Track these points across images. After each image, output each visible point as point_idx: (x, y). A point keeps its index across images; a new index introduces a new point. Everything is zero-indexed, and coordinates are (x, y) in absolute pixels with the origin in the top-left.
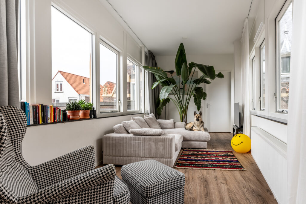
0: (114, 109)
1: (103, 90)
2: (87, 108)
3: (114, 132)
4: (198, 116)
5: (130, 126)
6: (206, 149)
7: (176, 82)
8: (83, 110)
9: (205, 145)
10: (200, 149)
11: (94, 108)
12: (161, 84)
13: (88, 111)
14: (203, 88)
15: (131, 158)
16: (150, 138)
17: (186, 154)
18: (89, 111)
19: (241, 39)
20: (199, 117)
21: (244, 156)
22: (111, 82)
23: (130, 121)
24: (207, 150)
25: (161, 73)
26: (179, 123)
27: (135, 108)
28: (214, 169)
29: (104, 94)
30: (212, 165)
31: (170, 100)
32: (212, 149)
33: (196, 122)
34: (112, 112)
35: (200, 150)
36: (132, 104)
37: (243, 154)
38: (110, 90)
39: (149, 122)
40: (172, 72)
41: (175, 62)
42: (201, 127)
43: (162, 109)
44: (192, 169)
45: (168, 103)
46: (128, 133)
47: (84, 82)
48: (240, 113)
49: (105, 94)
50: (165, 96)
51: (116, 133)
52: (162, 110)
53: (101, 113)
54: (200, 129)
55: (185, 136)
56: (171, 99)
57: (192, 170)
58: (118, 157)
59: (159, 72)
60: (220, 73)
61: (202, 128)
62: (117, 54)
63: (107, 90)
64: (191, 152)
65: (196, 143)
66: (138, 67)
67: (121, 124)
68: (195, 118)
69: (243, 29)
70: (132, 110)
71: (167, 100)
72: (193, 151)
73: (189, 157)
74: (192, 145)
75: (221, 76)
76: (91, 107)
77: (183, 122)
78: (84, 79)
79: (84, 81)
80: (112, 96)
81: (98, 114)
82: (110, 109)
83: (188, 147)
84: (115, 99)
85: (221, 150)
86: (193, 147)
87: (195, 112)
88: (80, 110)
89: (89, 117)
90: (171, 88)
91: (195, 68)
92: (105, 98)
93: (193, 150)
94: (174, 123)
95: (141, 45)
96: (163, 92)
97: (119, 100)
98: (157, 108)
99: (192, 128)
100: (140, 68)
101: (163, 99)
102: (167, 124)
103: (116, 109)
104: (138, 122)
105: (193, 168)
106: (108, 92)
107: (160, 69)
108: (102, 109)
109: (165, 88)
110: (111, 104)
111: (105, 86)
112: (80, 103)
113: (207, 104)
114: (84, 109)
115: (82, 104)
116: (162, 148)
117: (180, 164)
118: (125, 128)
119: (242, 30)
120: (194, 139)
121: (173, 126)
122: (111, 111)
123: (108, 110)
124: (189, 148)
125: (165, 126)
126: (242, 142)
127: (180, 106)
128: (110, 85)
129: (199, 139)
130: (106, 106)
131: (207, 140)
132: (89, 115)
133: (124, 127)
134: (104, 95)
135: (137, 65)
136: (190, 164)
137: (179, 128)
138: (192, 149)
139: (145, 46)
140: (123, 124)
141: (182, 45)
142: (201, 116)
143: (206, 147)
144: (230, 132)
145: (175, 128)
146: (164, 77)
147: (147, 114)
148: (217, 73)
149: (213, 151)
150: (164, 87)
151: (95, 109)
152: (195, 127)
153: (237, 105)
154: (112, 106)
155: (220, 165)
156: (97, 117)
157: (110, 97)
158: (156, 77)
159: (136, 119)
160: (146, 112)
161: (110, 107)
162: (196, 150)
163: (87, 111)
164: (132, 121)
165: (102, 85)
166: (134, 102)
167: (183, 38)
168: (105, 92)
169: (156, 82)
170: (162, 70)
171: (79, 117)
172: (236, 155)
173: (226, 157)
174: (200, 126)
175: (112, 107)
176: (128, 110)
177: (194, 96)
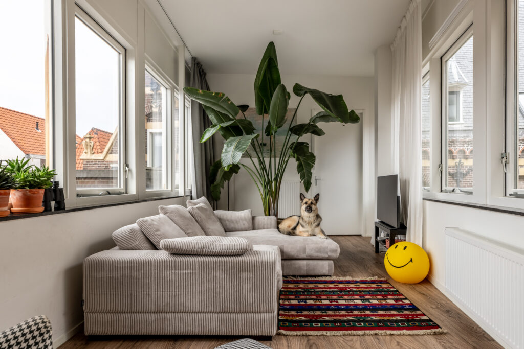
0: (112, 186)
1: (84, 146)
2: (35, 182)
3: (115, 245)
4: (310, 201)
5: (157, 230)
6: (330, 276)
7: (254, 129)
8: (22, 187)
9: (328, 267)
10: (319, 276)
11: (57, 184)
12: (221, 133)
13: (38, 192)
14: (308, 142)
15: (162, 315)
16: (217, 262)
17: (291, 293)
18: (42, 191)
19: (392, 44)
20: (312, 203)
21: (420, 293)
22: (101, 131)
23: (156, 217)
24: (334, 278)
25: (225, 107)
26: (262, 219)
27: (161, 185)
28: (376, 334)
29: (86, 153)
30: (364, 321)
31: (239, 168)
32: (344, 276)
33: (305, 214)
34: (109, 193)
35: (317, 279)
36: (155, 176)
37: (414, 286)
38: (99, 147)
39: (200, 217)
40: (244, 108)
41: (255, 85)
42: (315, 227)
43: (223, 188)
44: (323, 335)
45: (234, 174)
46: (155, 247)
47: (37, 128)
48: (398, 198)
49: (89, 153)
50: (234, 157)
51: (121, 249)
52: (221, 189)
53: (78, 196)
54: (313, 230)
55: (285, 250)
56: (243, 165)
57: (322, 337)
58: (127, 315)
59: (222, 104)
60: (353, 111)
61: (317, 230)
62: (119, 53)
63: (92, 145)
64: (302, 285)
65: (309, 265)
66: (169, 92)
67: (135, 226)
68: (304, 207)
69: (404, 20)
70: (156, 188)
71: (235, 168)
72: (303, 282)
73: (303, 300)
74: (299, 268)
75: (353, 117)
76: (48, 179)
77: (269, 215)
78: (37, 123)
79: (37, 125)
80: (105, 157)
81: (70, 200)
82: (103, 187)
83: (291, 274)
84: (116, 162)
85: (364, 279)
86: (303, 273)
87: (301, 194)
88: (10, 188)
89: (42, 209)
90: (248, 140)
91: (301, 97)
92: (88, 162)
93: (302, 279)
94: (253, 218)
95: (176, 42)
96: (228, 149)
97: (127, 164)
98: (212, 185)
99: (295, 228)
100: (174, 96)
101: (229, 165)
102: (237, 221)
103: (118, 186)
104: (176, 218)
105: (324, 333)
106: (94, 150)
107: (224, 97)
108: (82, 187)
109: (233, 141)
110: (103, 175)
111: (88, 136)
112: (13, 167)
113: (315, 177)
114: (26, 185)
115: (19, 170)
116: (247, 286)
117: (287, 321)
118: (145, 235)
119: (401, 21)
120: (306, 255)
121: (251, 225)
122: (105, 192)
123: (98, 188)
124: (294, 276)
125: (232, 226)
126: (411, 260)
127: (262, 182)
128: (99, 136)
129: (315, 256)
130: (91, 178)
131: (334, 257)
132: (41, 204)
133: (142, 232)
134: (85, 155)
135: (167, 87)
136: (311, 321)
137: (263, 228)
138: (301, 276)
139: (185, 45)
140: (141, 225)
141: (271, 46)
142: (317, 203)
143: (332, 272)
144: (360, 235)
145: (254, 229)
146: (231, 117)
147: (189, 197)
149: (349, 282)
150: (231, 138)
151: (61, 186)
152: (303, 226)
154: (108, 179)
155: (381, 318)
156: (67, 207)
157: (99, 161)
158: (210, 117)
159: (172, 212)
160: (187, 194)
161: (103, 183)
162: (310, 279)
163: (34, 190)
164: (161, 215)
165: (80, 136)
166: (161, 170)
167: (273, 33)
168: (87, 148)
169: (210, 129)
170: (229, 100)
171: (6, 208)
172: (402, 290)
173: (382, 296)
174: (314, 225)
175: (108, 183)
176: (147, 190)
177: (298, 160)
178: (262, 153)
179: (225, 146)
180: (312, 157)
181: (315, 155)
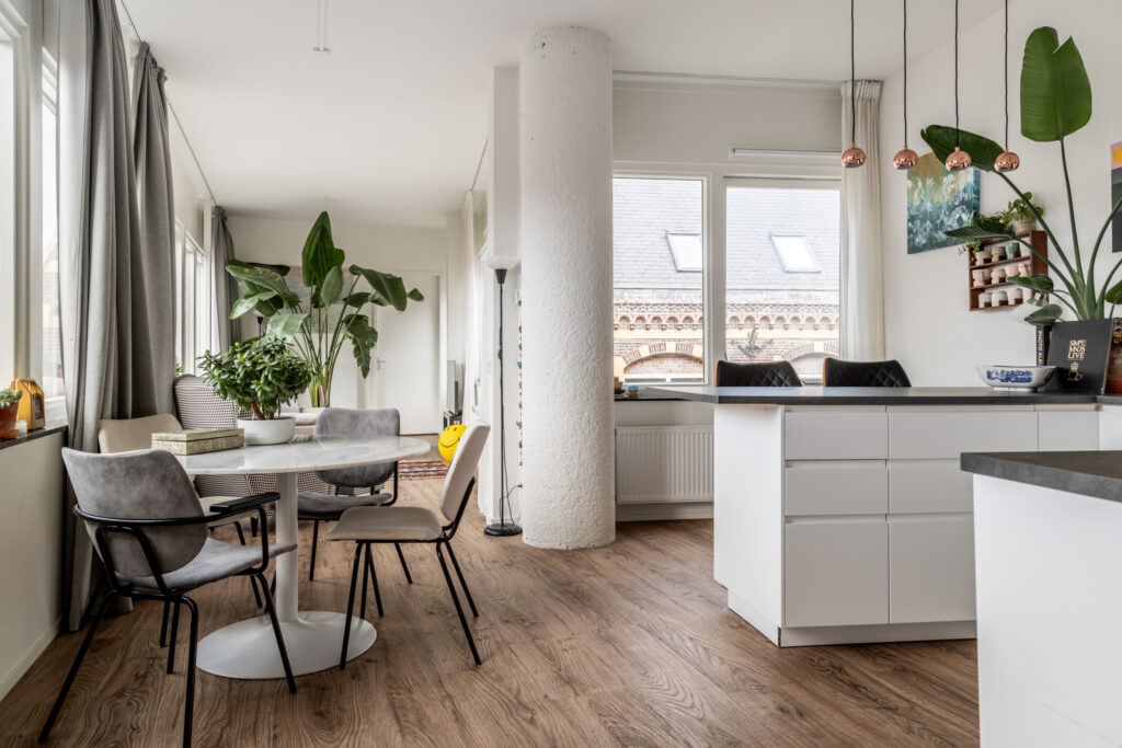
7: (300, 302)
12: (259, 308)
14: (369, 315)
40: (283, 270)
48: (456, 383)
60: (415, 290)
66: (192, 256)
75: (416, 295)
77: (319, 406)
91: (357, 277)
95: (202, 196)
113: (378, 359)
139: (213, 198)
141: (324, 215)
148: (408, 291)
150: (275, 316)
153: (452, 364)
169: (242, 301)
177: (355, 342)
178: (310, 334)
179: (269, 326)
180: (373, 334)
181: (377, 330)
